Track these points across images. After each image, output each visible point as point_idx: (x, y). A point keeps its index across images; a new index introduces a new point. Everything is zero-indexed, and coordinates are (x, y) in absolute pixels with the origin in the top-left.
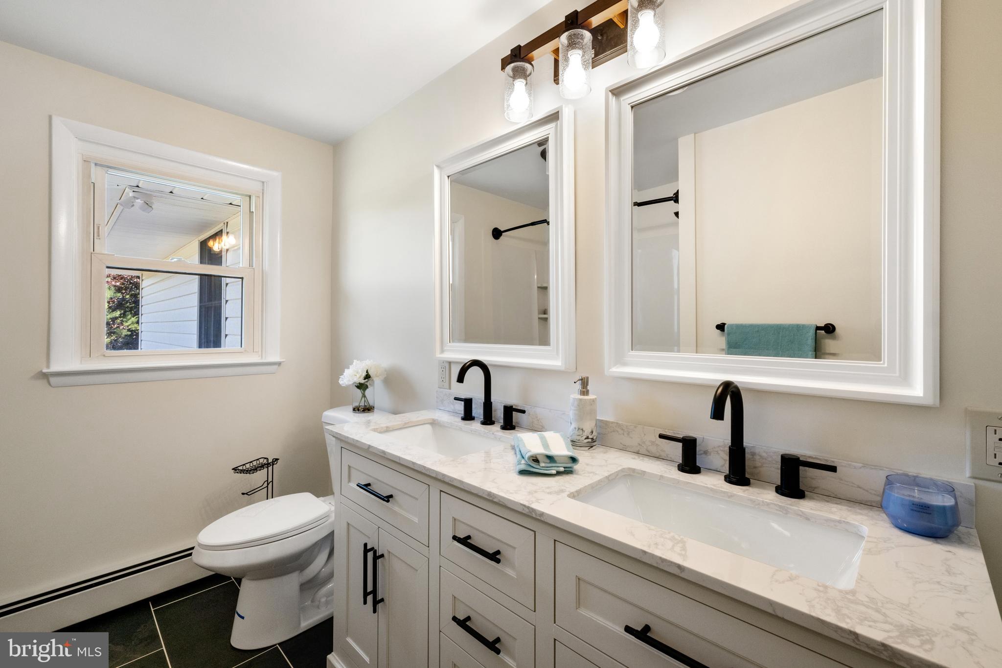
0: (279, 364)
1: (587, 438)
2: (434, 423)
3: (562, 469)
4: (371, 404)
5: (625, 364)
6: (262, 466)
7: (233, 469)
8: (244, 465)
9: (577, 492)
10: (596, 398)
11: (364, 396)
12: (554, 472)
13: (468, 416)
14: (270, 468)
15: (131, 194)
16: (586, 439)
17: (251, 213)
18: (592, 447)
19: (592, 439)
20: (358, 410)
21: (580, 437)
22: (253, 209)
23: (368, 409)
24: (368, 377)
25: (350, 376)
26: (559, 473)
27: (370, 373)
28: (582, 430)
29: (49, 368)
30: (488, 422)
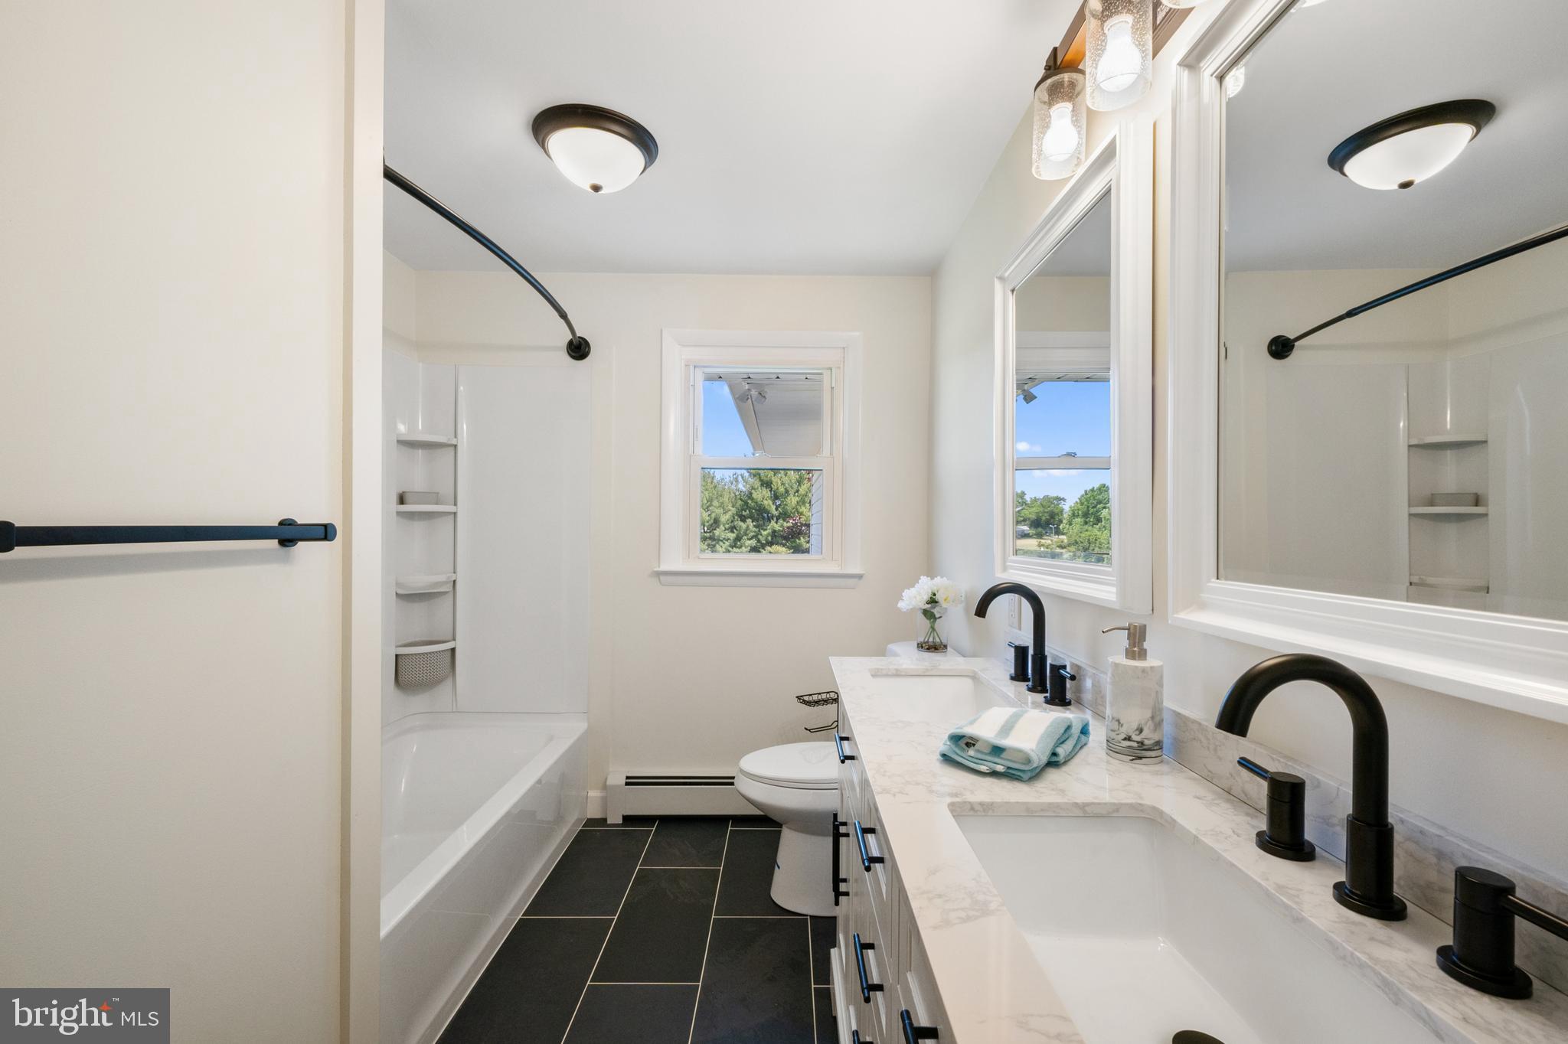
0: (860, 577)
1: (1128, 738)
2: (974, 677)
3: (1000, 768)
4: (944, 642)
5: (1202, 606)
6: (826, 701)
7: (797, 697)
8: (811, 695)
9: (981, 804)
10: (1162, 666)
11: (933, 629)
12: (983, 768)
13: (1020, 675)
16: (1125, 739)
17: (832, 387)
18: (1140, 758)
19: (1141, 743)
20: (922, 647)
21: (1114, 734)
22: (834, 384)
23: (934, 647)
24: (933, 601)
25: (914, 597)
26: (994, 774)
27: (937, 598)
28: (1118, 721)
29: (659, 567)
30: (1039, 688)
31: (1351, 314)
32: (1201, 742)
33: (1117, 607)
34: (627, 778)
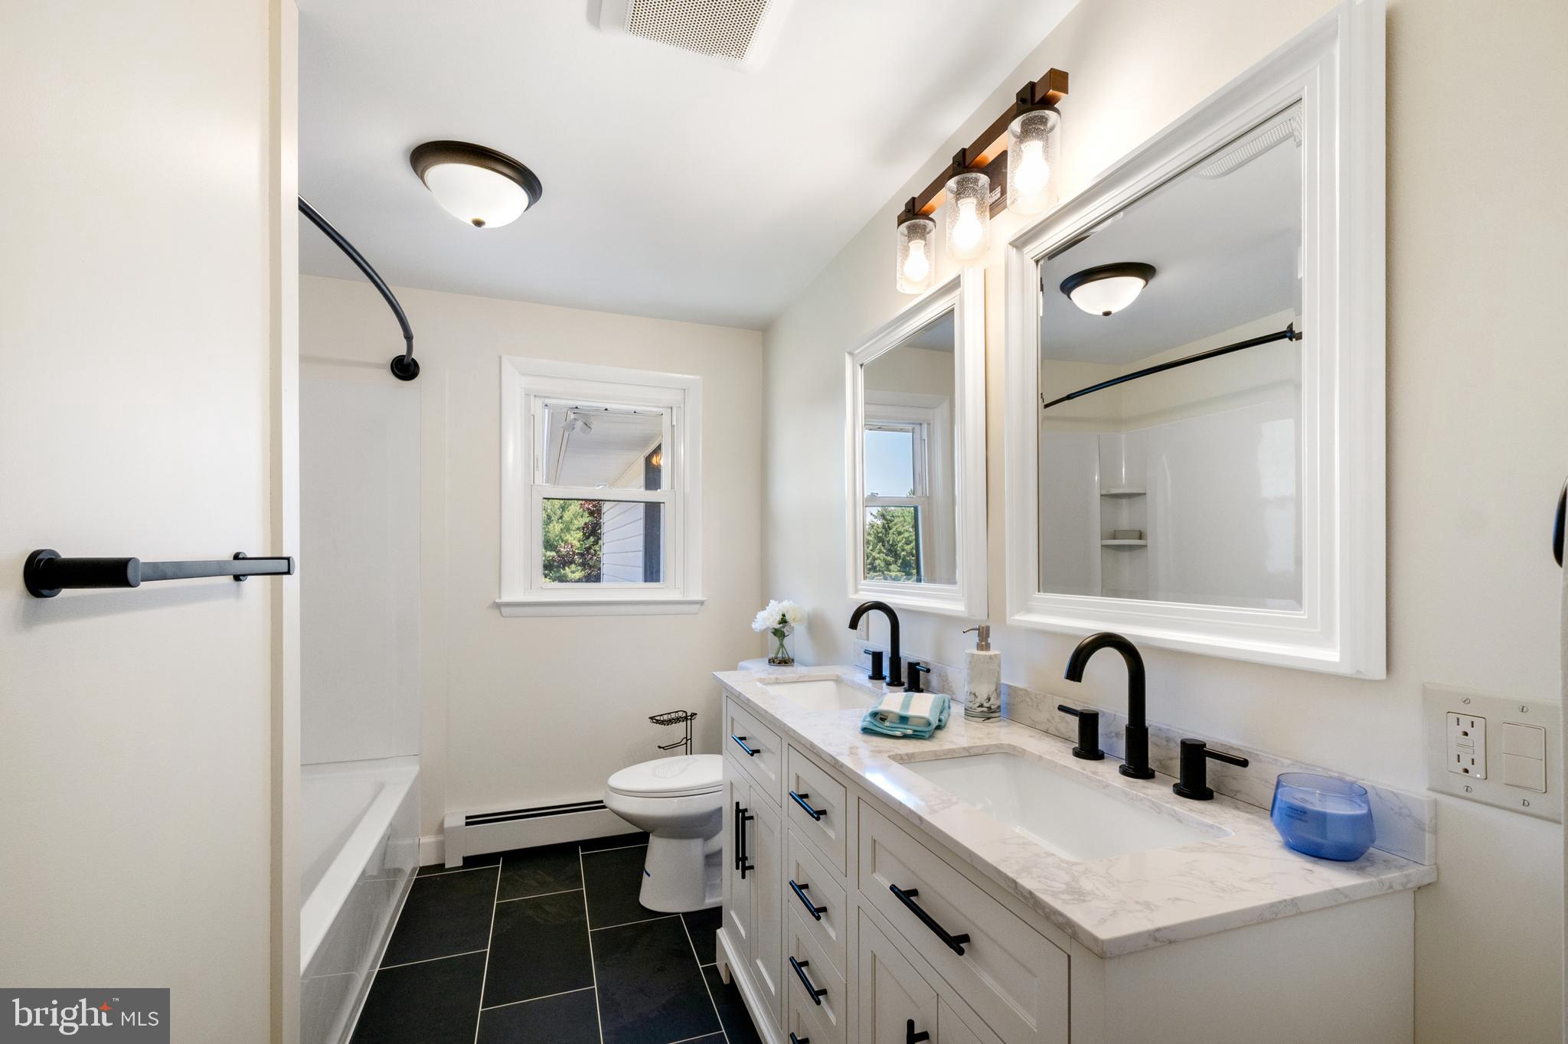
0: (702, 603)
1: (981, 706)
2: (838, 680)
3: (910, 732)
4: (791, 656)
5: (1029, 610)
6: (678, 720)
7: (650, 718)
8: (661, 715)
9: (907, 755)
10: (999, 654)
11: (782, 645)
12: (898, 733)
13: (877, 675)
14: (689, 722)
15: (572, 416)
16: (979, 707)
17: (673, 426)
18: (989, 718)
19: (989, 708)
20: (774, 662)
21: (971, 704)
22: (674, 423)
23: (785, 662)
24: (783, 621)
25: (766, 619)
26: (905, 737)
27: (787, 618)
28: (975, 694)
29: (500, 598)
30: (896, 683)
31: (1069, 397)
32: (1027, 702)
33: (966, 615)
34: (467, 818)
